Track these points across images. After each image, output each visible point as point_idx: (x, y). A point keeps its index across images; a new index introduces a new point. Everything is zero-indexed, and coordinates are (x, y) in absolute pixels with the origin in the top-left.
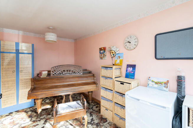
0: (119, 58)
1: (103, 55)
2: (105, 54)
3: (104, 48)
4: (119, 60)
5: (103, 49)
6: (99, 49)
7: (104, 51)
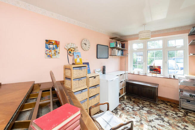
0: (78, 57)
1: (53, 52)
2: (58, 51)
3: (56, 41)
4: (79, 59)
5: (53, 42)
6: (45, 42)
7: (57, 47)
